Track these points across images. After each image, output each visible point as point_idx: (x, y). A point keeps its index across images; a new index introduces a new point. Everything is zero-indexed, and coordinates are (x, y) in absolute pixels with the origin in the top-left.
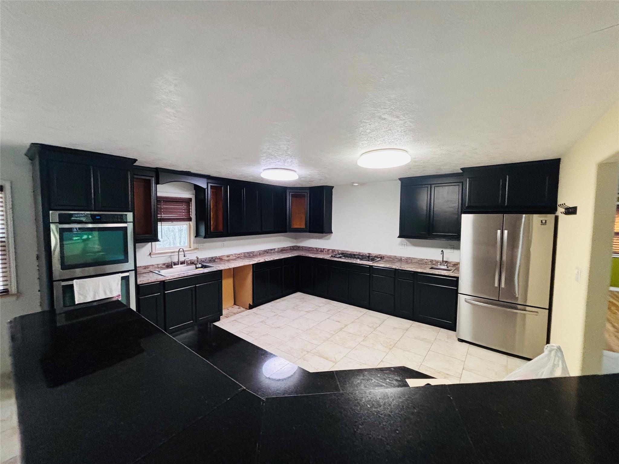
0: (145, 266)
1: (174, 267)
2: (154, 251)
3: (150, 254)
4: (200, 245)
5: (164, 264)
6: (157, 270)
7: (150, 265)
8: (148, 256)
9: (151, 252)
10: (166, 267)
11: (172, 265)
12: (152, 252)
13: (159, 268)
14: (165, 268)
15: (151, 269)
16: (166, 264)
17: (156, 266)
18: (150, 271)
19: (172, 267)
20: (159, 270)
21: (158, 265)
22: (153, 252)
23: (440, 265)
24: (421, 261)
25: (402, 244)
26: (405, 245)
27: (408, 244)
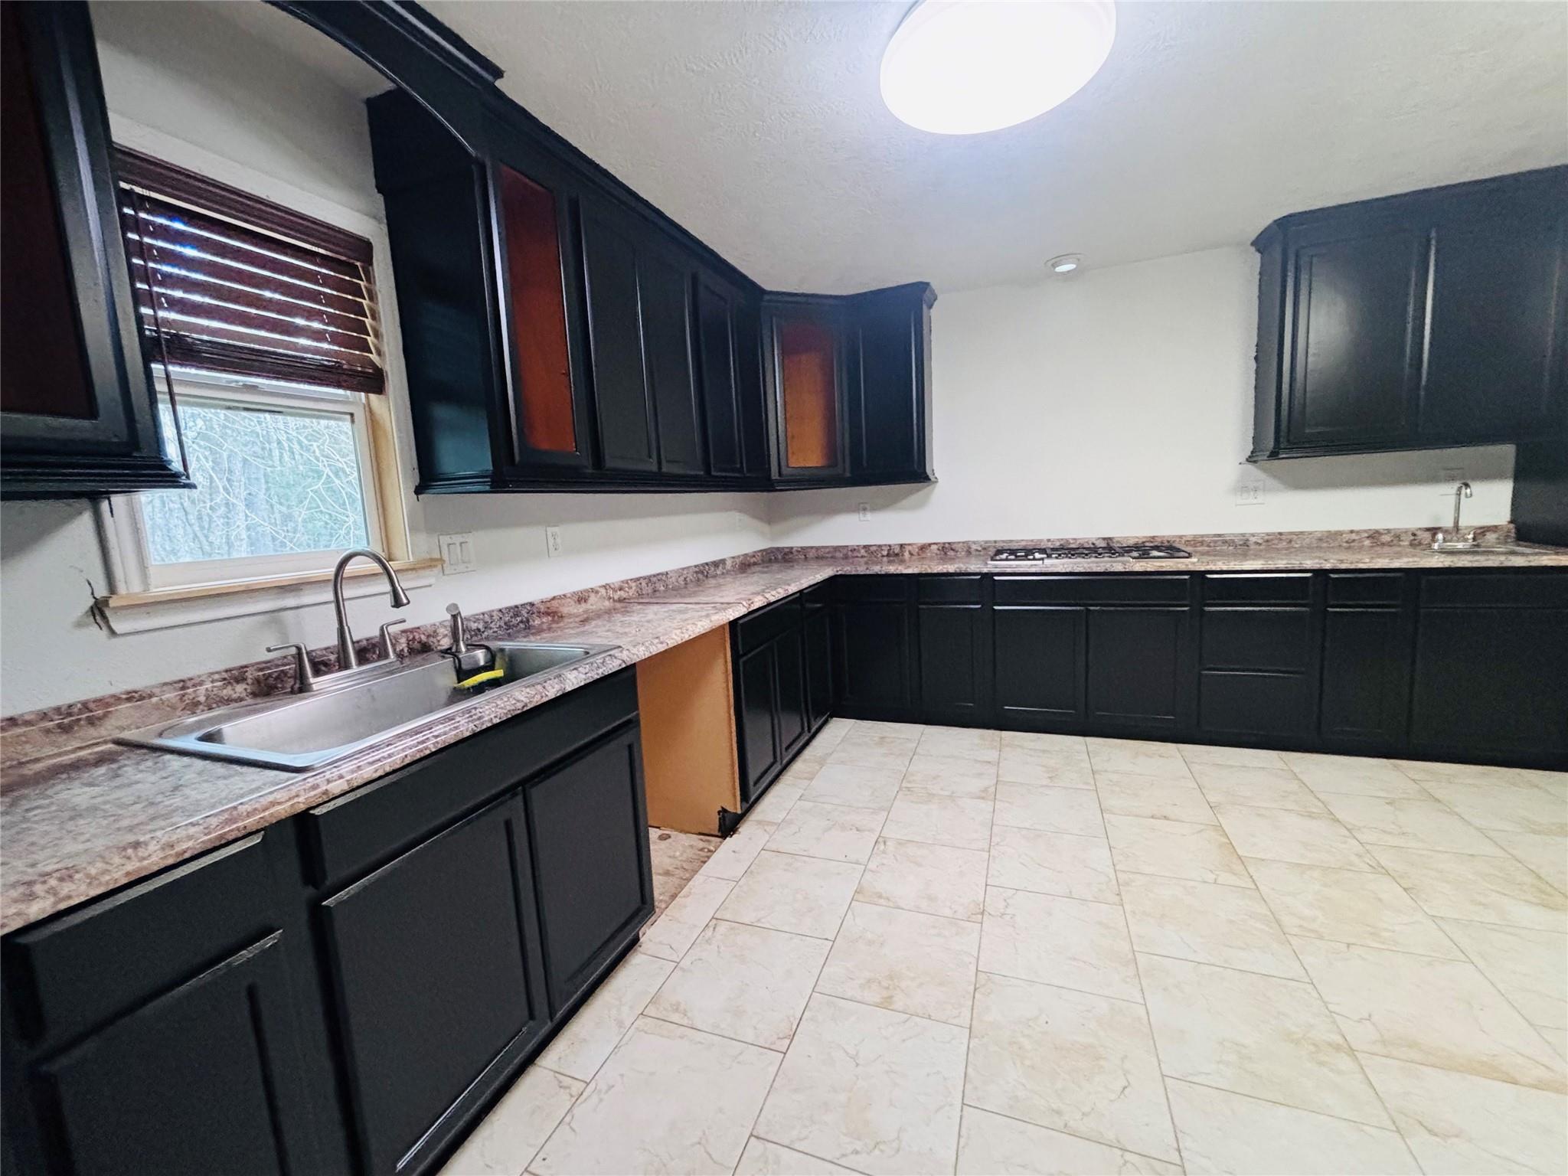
0: (58, 710)
1: (316, 682)
2: (130, 585)
3: (99, 610)
4: (445, 540)
5: (236, 676)
6: (189, 730)
7: (117, 699)
8: (79, 625)
9: (101, 592)
10: (254, 695)
11: (301, 676)
12: (112, 588)
13: (193, 706)
14: (249, 701)
15: (124, 724)
16: (250, 675)
17: (171, 695)
18: (118, 742)
19: (301, 690)
20: (199, 725)
21: (183, 684)
22: (122, 589)
23: (1445, 540)
24: (1329, 540)
25: (1243, 488)
26: (1256, 490)
27: (1271, 482)
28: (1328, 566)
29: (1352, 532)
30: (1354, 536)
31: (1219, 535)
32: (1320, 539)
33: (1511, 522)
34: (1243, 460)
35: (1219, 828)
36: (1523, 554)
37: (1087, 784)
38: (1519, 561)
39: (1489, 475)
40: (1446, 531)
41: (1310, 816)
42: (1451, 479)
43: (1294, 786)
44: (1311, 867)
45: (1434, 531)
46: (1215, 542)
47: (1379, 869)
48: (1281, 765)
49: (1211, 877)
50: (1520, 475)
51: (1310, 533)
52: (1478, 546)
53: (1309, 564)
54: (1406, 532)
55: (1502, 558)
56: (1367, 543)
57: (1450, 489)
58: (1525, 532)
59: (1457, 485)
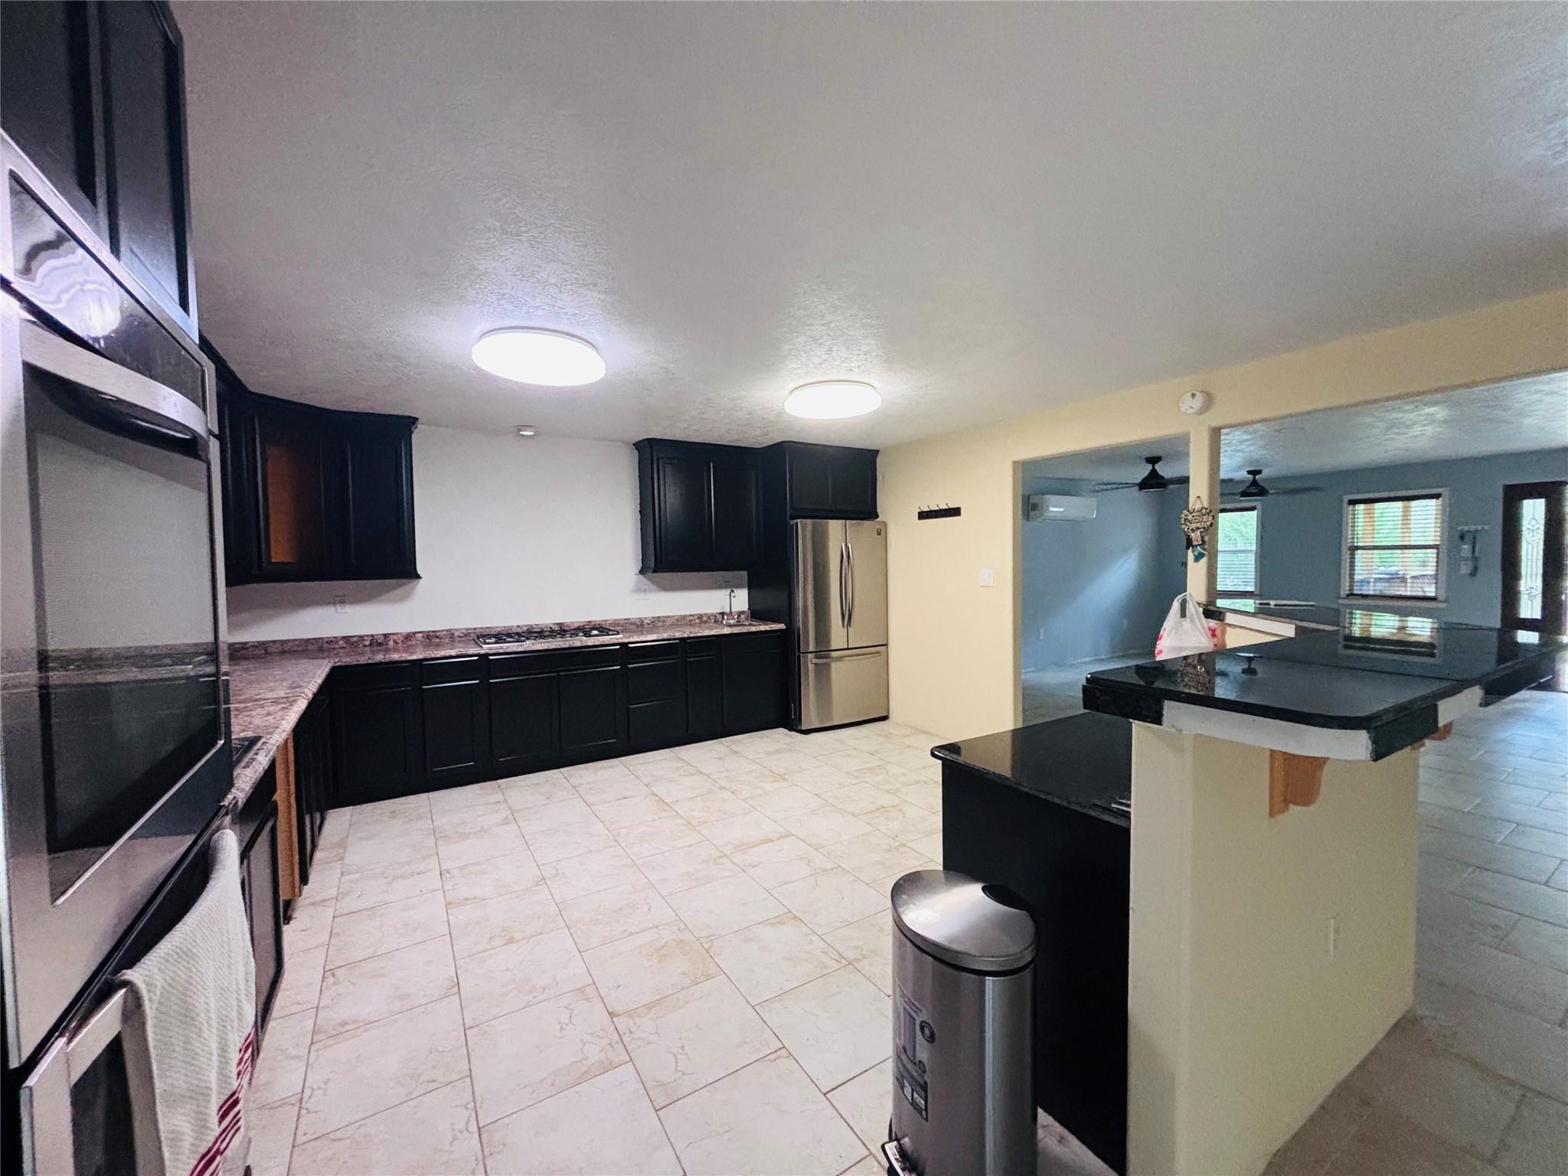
23: (728, 619)
24: (683, 621)
25: (638, 590)
26: (645, 591)
27: (653, 587)
28: (686, 636)
29: (691, 615)
30: (692, 618)
31: (628, 619)
32: (677, 620)
33: (749, 609)
34: (637, 572)
35: (654, 794)
36: (754, 625)
37: (574, 794)
38: (753, 629)
39: (740, 586)
40: (727, 615)
41: (692, 775)
42: (726, 587)
43: (680, 764)
44: (697, 797)
45: (723, 614)
46: (626, 623)
47: (722, 788)
48: (672, 755)
49: (656, 817)
50: (751, 587)
51: (673, 616)
52: (739, 621)
53: (678, 635)
54: (712, 615)
55: (748, 628)
56: (697, 621)
57: (726, 592)
58: (756, 614)
59: (729, 590)
